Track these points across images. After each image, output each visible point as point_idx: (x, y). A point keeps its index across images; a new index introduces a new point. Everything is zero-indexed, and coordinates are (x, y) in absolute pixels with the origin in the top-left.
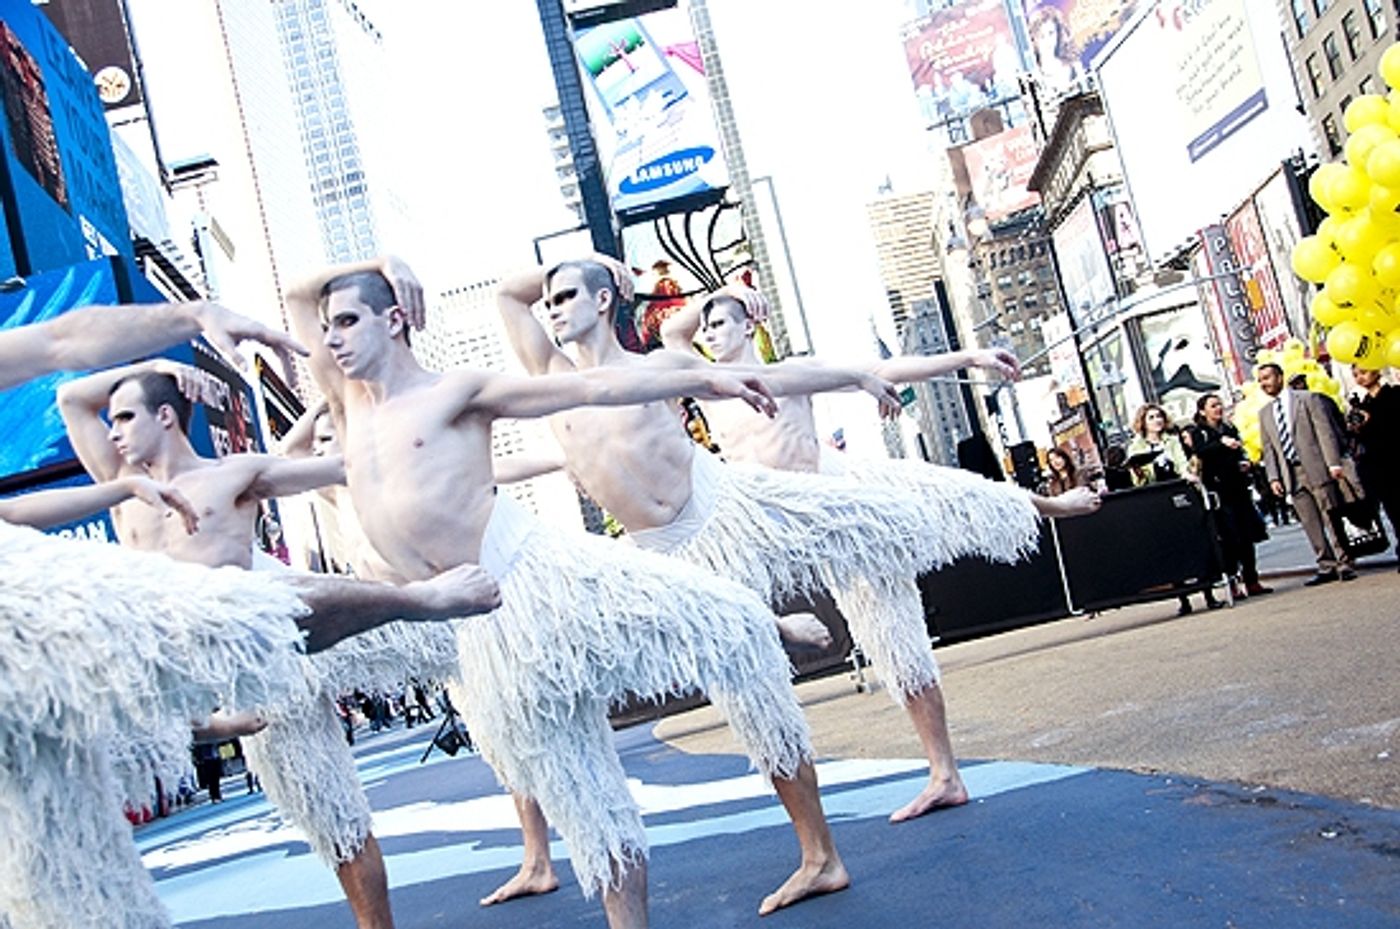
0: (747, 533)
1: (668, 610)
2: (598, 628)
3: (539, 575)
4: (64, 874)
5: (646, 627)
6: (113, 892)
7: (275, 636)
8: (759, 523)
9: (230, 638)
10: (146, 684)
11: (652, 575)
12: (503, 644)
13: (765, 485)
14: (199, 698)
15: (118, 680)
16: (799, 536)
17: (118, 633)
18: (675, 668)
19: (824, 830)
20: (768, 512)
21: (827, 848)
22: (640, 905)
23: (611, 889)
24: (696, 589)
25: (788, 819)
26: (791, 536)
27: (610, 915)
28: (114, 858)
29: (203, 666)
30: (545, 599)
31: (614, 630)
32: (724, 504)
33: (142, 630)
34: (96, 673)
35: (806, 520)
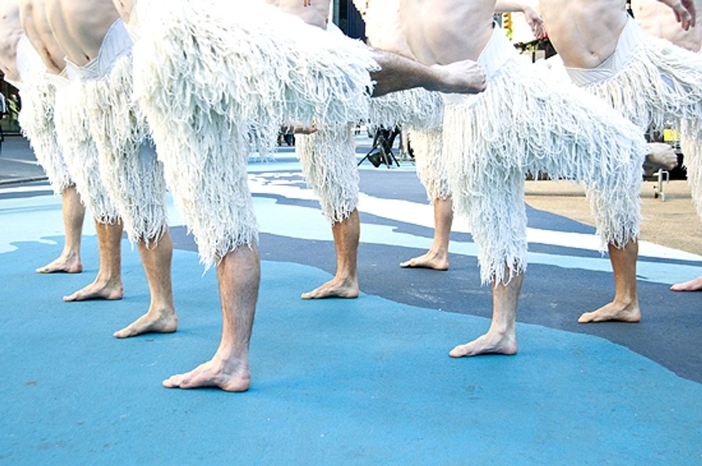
0: (643, 87)
1: (586, 132)
2: (539, 132)
3: (509, 89)
4: (212, 194)
5: (568, 139)
6: (235, 211)
7: (358, 80)
8: (653, 82)
9: (331, 76)
10: (278, 95)
11: (581, 107)
12: (474, 126)
13: (668, 57)
14: (305, 110)
15: (263, 88)
16: (679, 98)
17: (267, 59)
18: (578, 170)
19: (633, 284)
20: (662, 76)
21: (633, 296)
22: (515, 297)
23: (501, 283)
24: (606, 123)
25: (611, 270)
26: (672, 96)
27: (495, 298)
28: (239, 191)
29: (312, 90)
30: (509, 104)
31: (548, 135)
32: (635, 64)
33: (281, 61)
34: (251, 81)
35: (687, 88)
